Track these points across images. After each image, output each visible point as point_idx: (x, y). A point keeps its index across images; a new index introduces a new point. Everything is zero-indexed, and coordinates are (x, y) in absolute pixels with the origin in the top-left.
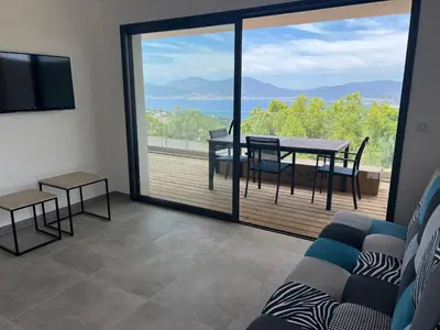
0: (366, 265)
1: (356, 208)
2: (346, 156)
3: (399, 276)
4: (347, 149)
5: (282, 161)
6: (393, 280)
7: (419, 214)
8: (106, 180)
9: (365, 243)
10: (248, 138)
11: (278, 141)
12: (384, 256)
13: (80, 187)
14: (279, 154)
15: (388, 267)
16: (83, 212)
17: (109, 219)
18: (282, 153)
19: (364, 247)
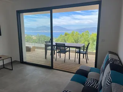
0: (88, 83)
1: (87, 63)
2: (84, 48)
3: (98, 86)
4: (84, 46)
5: (66, 50)
6: (96, 87)
7: (103, 66)
8: (11, 58)
9: (88, 75)
10: (56, 43)
11: (64, 44)
12: (94, 79)
13: (3, 60)
14: (65, 48)
15: (95, 83)
16: (4, 68)
17: (12, 70)
18: (66, 48)
19: (88, 76)
